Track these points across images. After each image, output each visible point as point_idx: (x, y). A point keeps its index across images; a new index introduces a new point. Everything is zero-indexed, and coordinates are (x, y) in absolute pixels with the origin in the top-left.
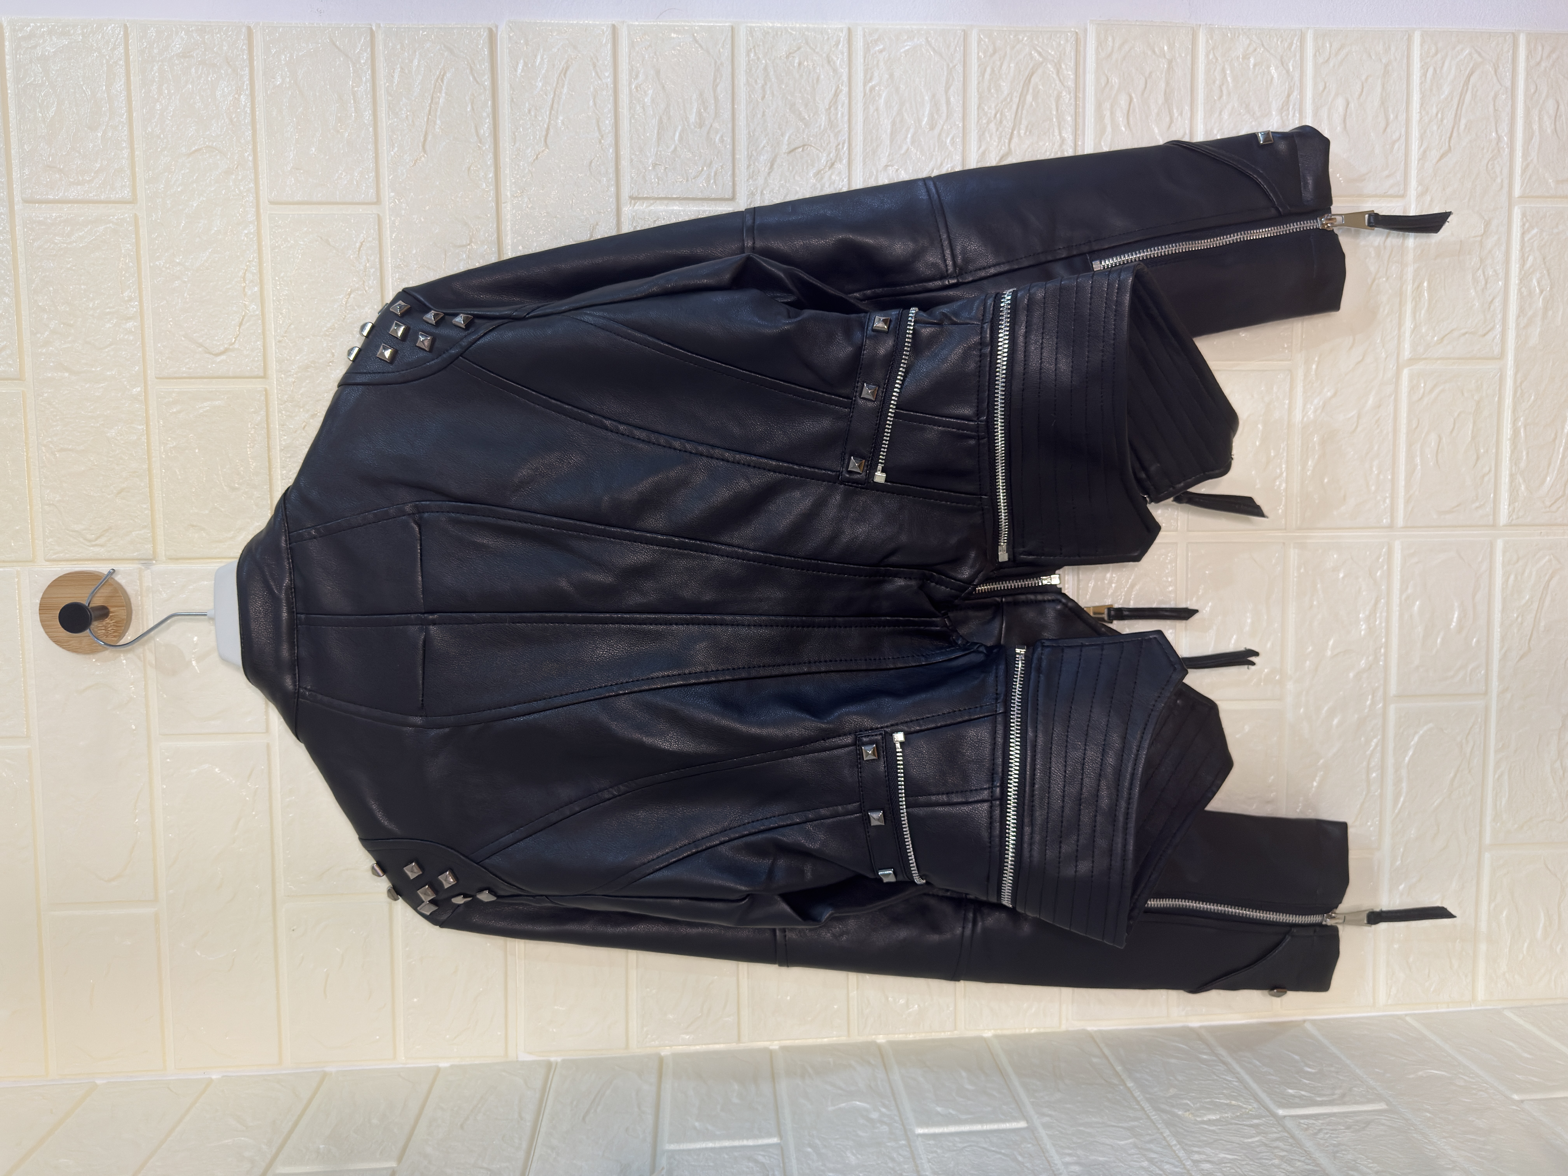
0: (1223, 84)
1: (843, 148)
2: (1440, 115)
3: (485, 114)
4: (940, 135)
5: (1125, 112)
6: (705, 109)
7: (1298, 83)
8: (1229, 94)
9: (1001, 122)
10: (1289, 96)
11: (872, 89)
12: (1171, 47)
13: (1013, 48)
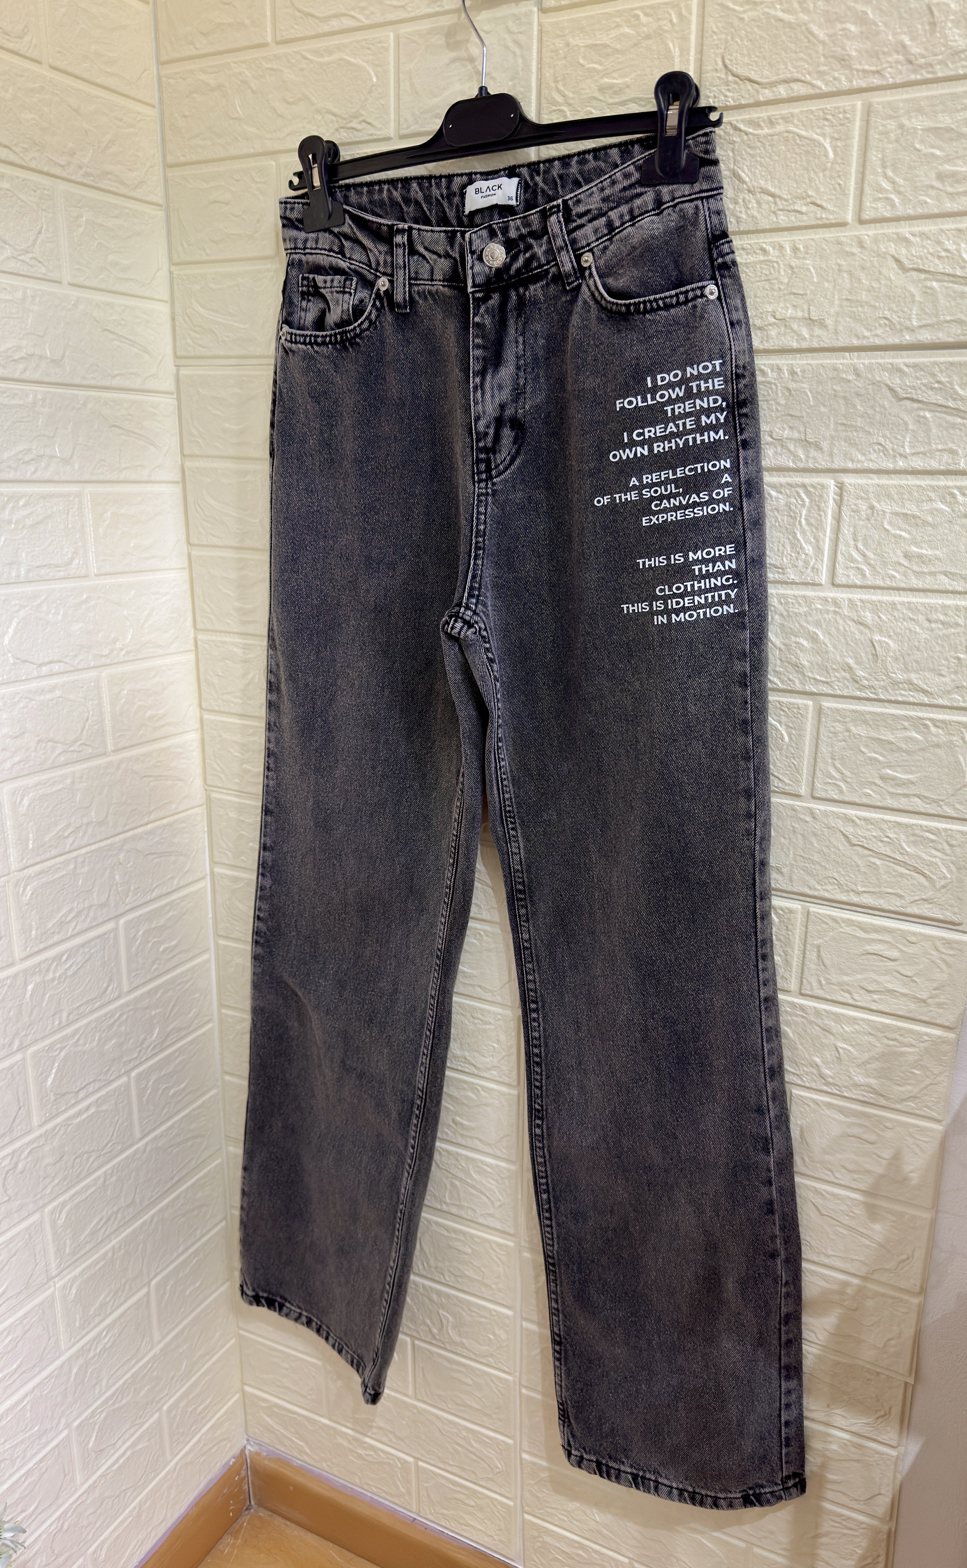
0: (900, 1042)
1: (872, 693)
2: (852, 1214)
3: (940, 335)
4: (875, 784)
5: (880, 953)
6: (923, 563)
7: (893, 1106)
8: (889, 1046)
9: (881, 841)
10: (883, 1096)
11: (926, 726)
12: (940, 1005)
13: (953, 863)
